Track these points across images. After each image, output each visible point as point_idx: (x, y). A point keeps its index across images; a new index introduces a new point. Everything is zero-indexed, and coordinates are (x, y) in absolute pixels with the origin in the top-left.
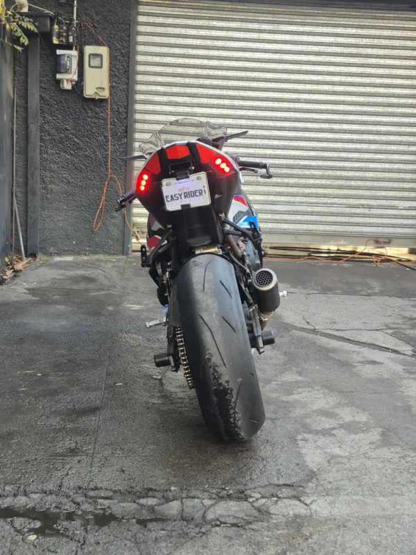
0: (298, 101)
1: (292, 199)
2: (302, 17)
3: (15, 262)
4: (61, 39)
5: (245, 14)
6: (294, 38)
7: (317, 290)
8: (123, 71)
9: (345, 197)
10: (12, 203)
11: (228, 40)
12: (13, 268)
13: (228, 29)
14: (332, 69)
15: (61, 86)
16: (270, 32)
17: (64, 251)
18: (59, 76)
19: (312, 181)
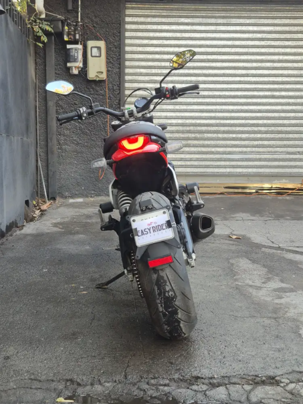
0: (247, 75)
1: (245, 149)
2: (248, 13)
3: (41, 205)
4: (70, 37)
5: (205, 12)
6: (243, 28)
7: (271, 217)
8: (116, 58)
9: (285, 146)
10: (37, 161)
11: (193, 32)
12: (40, 209)
13: (193, 24)
14: (272, 50)
15: (71, 71)
16: (224, 25)
17: (76, 195)
18: (69, 65)
19: (259, 136)
